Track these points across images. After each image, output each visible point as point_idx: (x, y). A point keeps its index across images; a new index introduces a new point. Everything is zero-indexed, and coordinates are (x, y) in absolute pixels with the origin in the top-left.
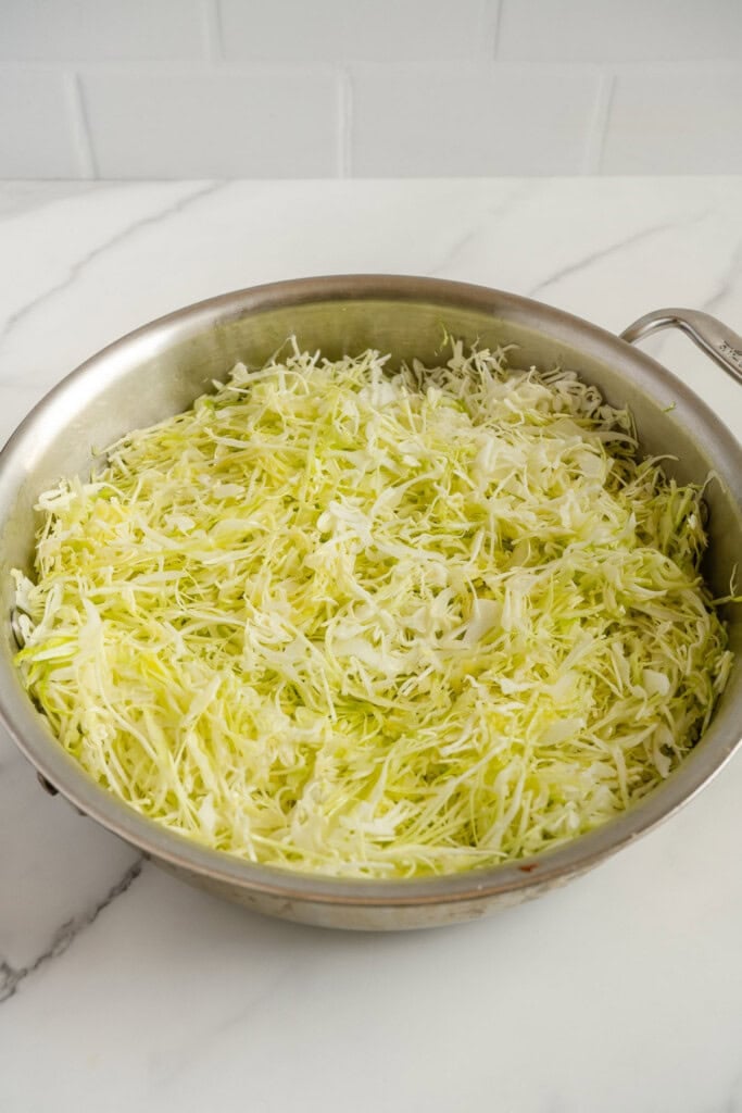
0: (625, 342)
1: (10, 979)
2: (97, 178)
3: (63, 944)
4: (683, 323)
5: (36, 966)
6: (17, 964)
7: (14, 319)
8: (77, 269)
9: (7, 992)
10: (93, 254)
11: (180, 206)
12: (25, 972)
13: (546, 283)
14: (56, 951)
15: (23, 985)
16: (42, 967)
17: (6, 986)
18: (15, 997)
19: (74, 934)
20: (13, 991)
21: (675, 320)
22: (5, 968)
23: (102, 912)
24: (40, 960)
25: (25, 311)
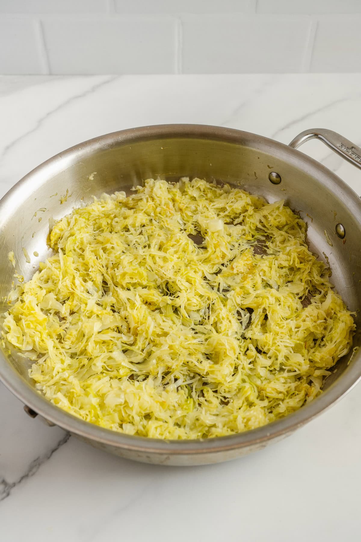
0: (291, 149)
1: (6, 488)
2: (51, 74)
3: (34, 470)
4: (319, 136)
5: (20, 482)
6: (10, 480)
7: (8, 148)
8: (40, 122)
9: (5, 495)
10: (48, 114)
11: (94, 89)
12: (14, 485)
13: (283, 129)
14: (30, 474)
15: (13, 491)
16: (23, 481)
17: (4, 492)
18: (9, 497)
19: (39, 465)
20: (8, 495)
21: (316, 134)
22: (4, 482)
23: (54, 454)
24: (22, 478)
25: (13, 144)
